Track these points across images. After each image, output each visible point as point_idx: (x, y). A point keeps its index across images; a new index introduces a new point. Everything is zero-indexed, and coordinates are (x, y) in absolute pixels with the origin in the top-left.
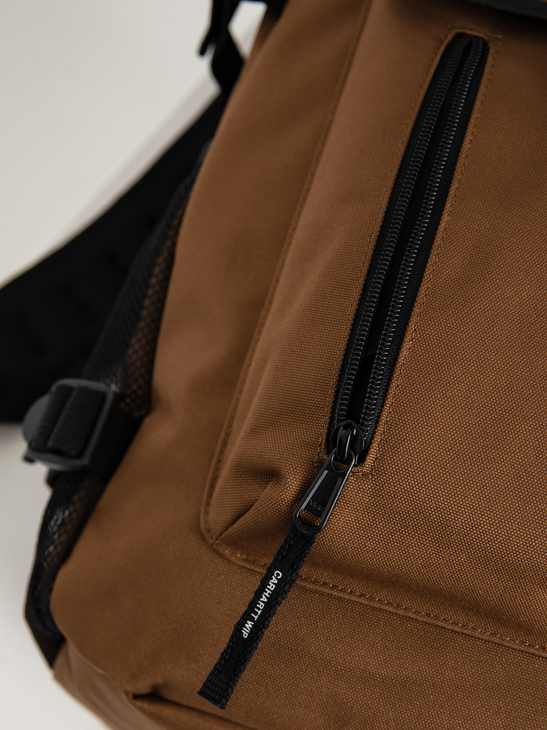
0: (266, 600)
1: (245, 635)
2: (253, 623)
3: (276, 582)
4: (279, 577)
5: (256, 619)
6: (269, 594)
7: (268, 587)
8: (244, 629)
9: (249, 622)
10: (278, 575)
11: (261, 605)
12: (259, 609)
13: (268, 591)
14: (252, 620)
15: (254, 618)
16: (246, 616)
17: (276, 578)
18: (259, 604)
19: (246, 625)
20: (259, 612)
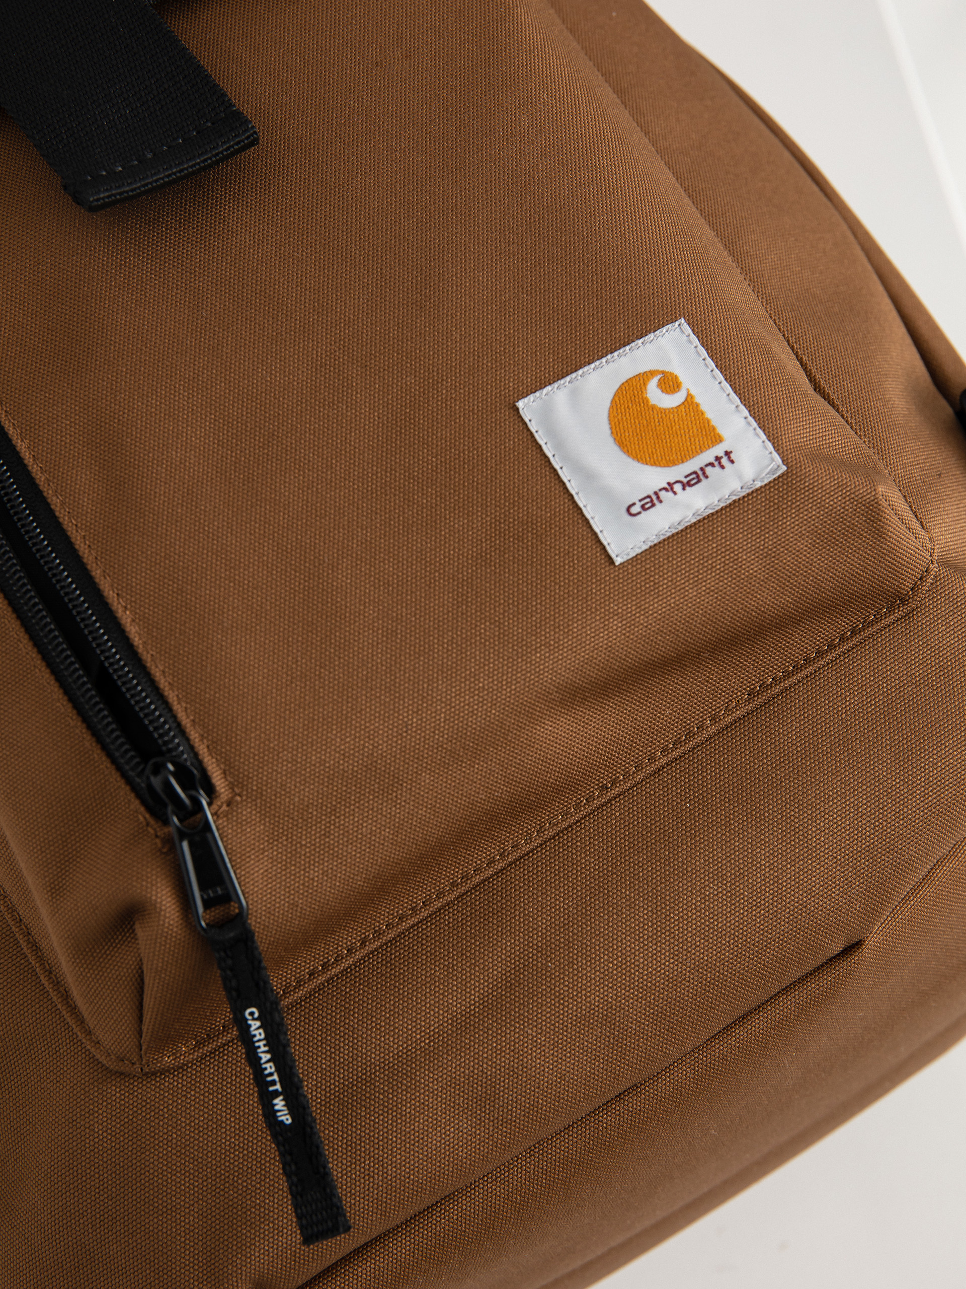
0: (269, 1056)
1: (287, 1119)
2: (281, 1098)
3: (258, 1024)
4: (256, 1015)
5: (280, 1089)
6: (265, 1045)
7: (255, 1039)
8: (279, 1114)
9: (276, 1101)
10: (252, 1014)
11: (270, 1068)
12: (271, 1074)
13: (261, 1044)
14: (276, 1094)
15: (277, 1090)
16: (266, 1098)
17: (254, 1019)
18: (266, 1069)
19: (277, 1108)
20: (275, 1077)
